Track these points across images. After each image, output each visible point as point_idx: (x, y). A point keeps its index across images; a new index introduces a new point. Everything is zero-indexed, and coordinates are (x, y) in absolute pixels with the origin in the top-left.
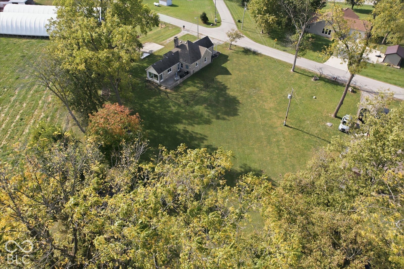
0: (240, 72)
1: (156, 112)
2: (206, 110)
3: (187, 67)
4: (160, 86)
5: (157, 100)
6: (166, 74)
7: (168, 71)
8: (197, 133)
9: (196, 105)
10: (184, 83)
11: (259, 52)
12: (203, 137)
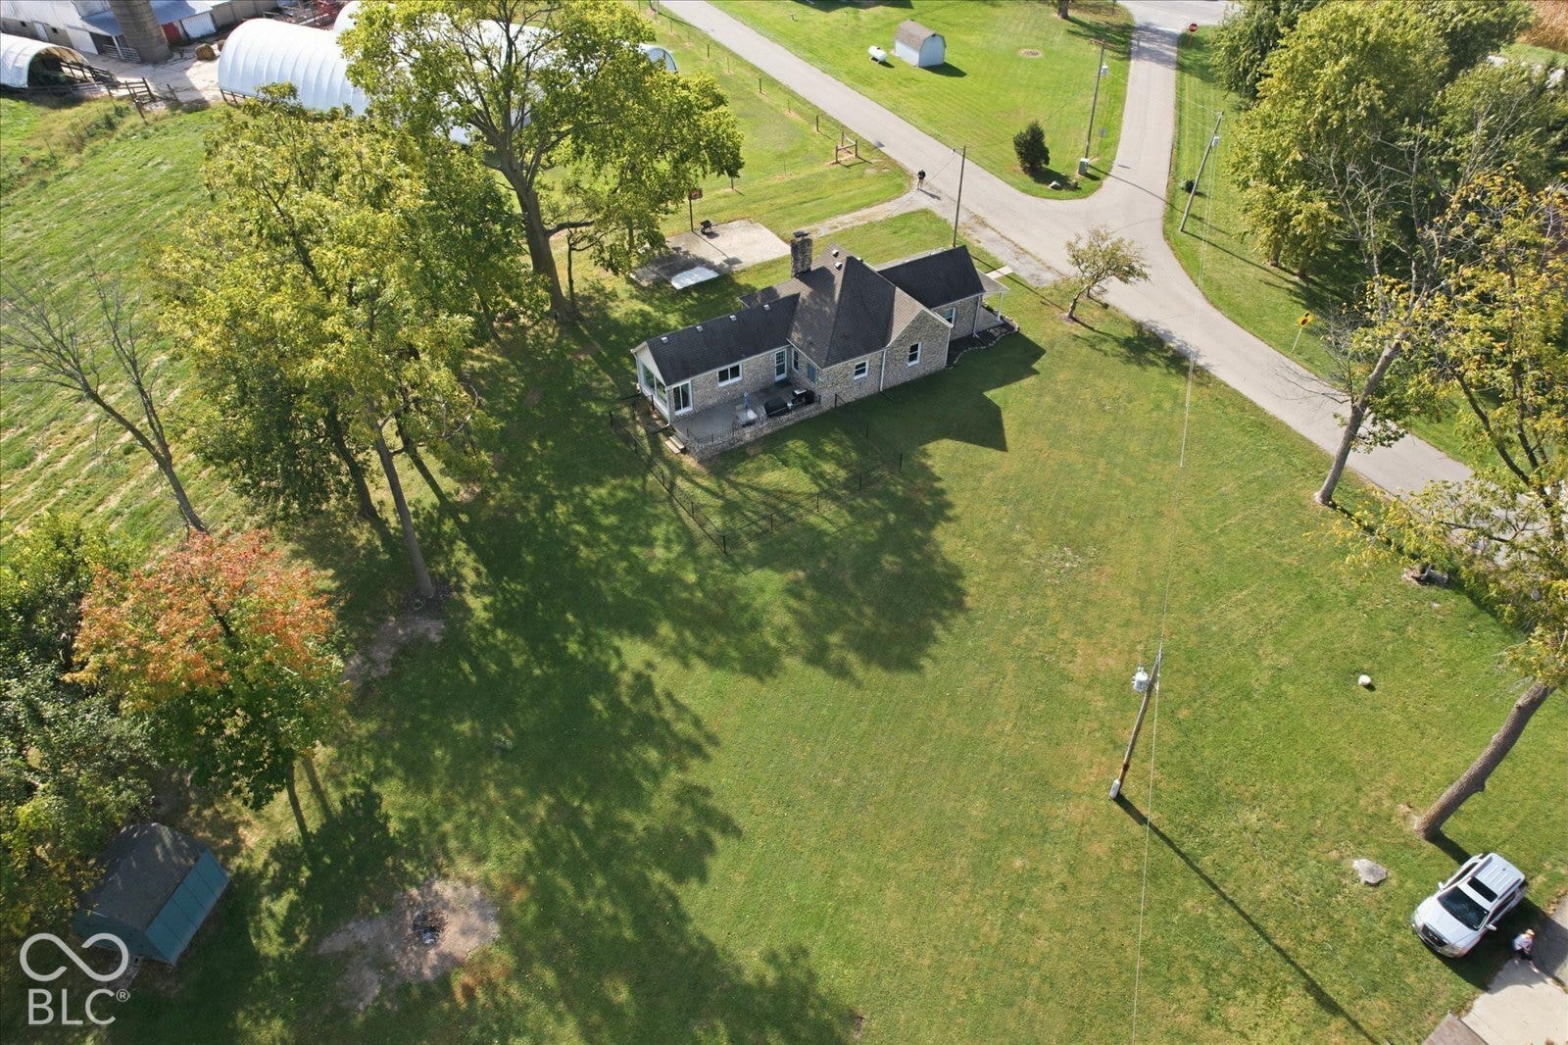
0: (1051, 446)
1: (584, 552)
2: (793, 603)
3: (812, 374)
4: (669, 432)
5: (621, 494)
6: (704, 386)
7: (723, 376)
8: (680, 708)
9: (762, 562)
10: (772, 444)
11: (1201, 362)
12: (699, 737)
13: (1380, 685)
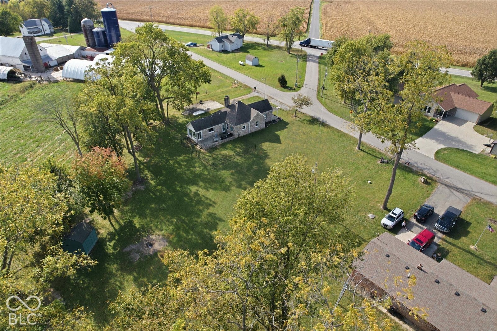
0: (292, 142)
1: (178, 170)
2: (232, 176)
3: (232, 129)
4: (197, 145)
5: (186, 158)
6: (205, 132)
7: (210, 130)
8: (207, 198)
9: (224, 169)
10: (223, 145)
11: (327, 123)
12: (211, 203)
13: (373, 183)
